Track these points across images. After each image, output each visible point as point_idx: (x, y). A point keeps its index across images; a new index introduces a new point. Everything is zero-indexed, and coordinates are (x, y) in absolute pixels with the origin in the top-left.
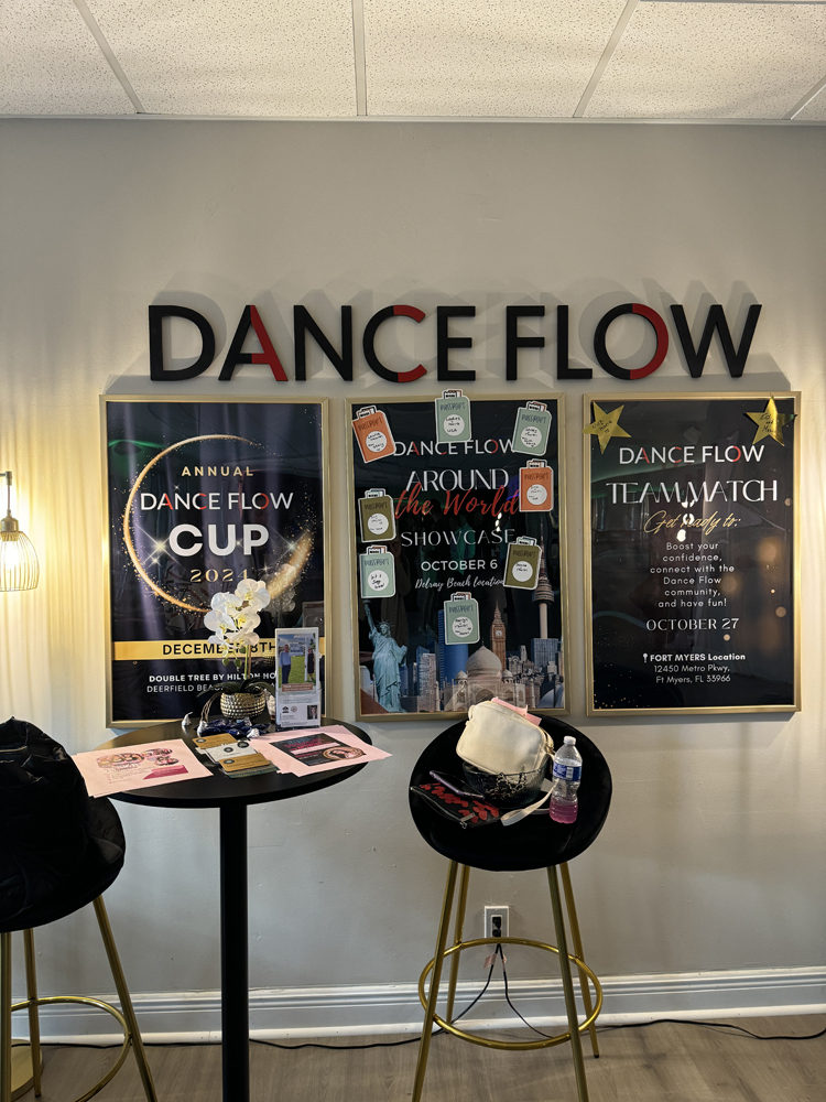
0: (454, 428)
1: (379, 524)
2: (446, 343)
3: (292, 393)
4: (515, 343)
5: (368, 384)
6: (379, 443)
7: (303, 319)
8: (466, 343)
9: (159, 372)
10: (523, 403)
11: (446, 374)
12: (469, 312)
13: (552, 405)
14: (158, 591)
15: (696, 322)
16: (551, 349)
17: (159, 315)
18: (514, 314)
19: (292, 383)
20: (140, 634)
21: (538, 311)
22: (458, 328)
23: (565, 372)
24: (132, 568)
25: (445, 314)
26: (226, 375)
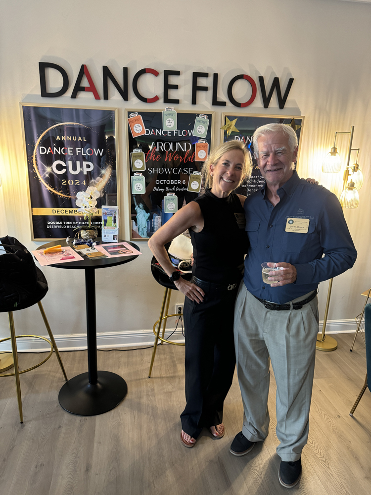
0: (170, 124)
1: (139, 164)
2: (168, 87)
3: (102, 105)
4: (196, 89)
5: (134, 103)
6: (139, 129)
7: (107, 72)
8: (176, 87)
9: (45, 93)
10: (198, 115)
11: (167, 100)
12: (177, 73)
13: (210, 116)
14: (49, 188)
15: (268, 85)
16: (210, 92)
17: (43, 67)
18: (196, 75)
19: (102, 101)
20: (42, 205)
21: (206, 75)
22: (173, 80)
23: (216, 102)
24: (37, 178)
25: (168, 73)
26: (74, 96)
